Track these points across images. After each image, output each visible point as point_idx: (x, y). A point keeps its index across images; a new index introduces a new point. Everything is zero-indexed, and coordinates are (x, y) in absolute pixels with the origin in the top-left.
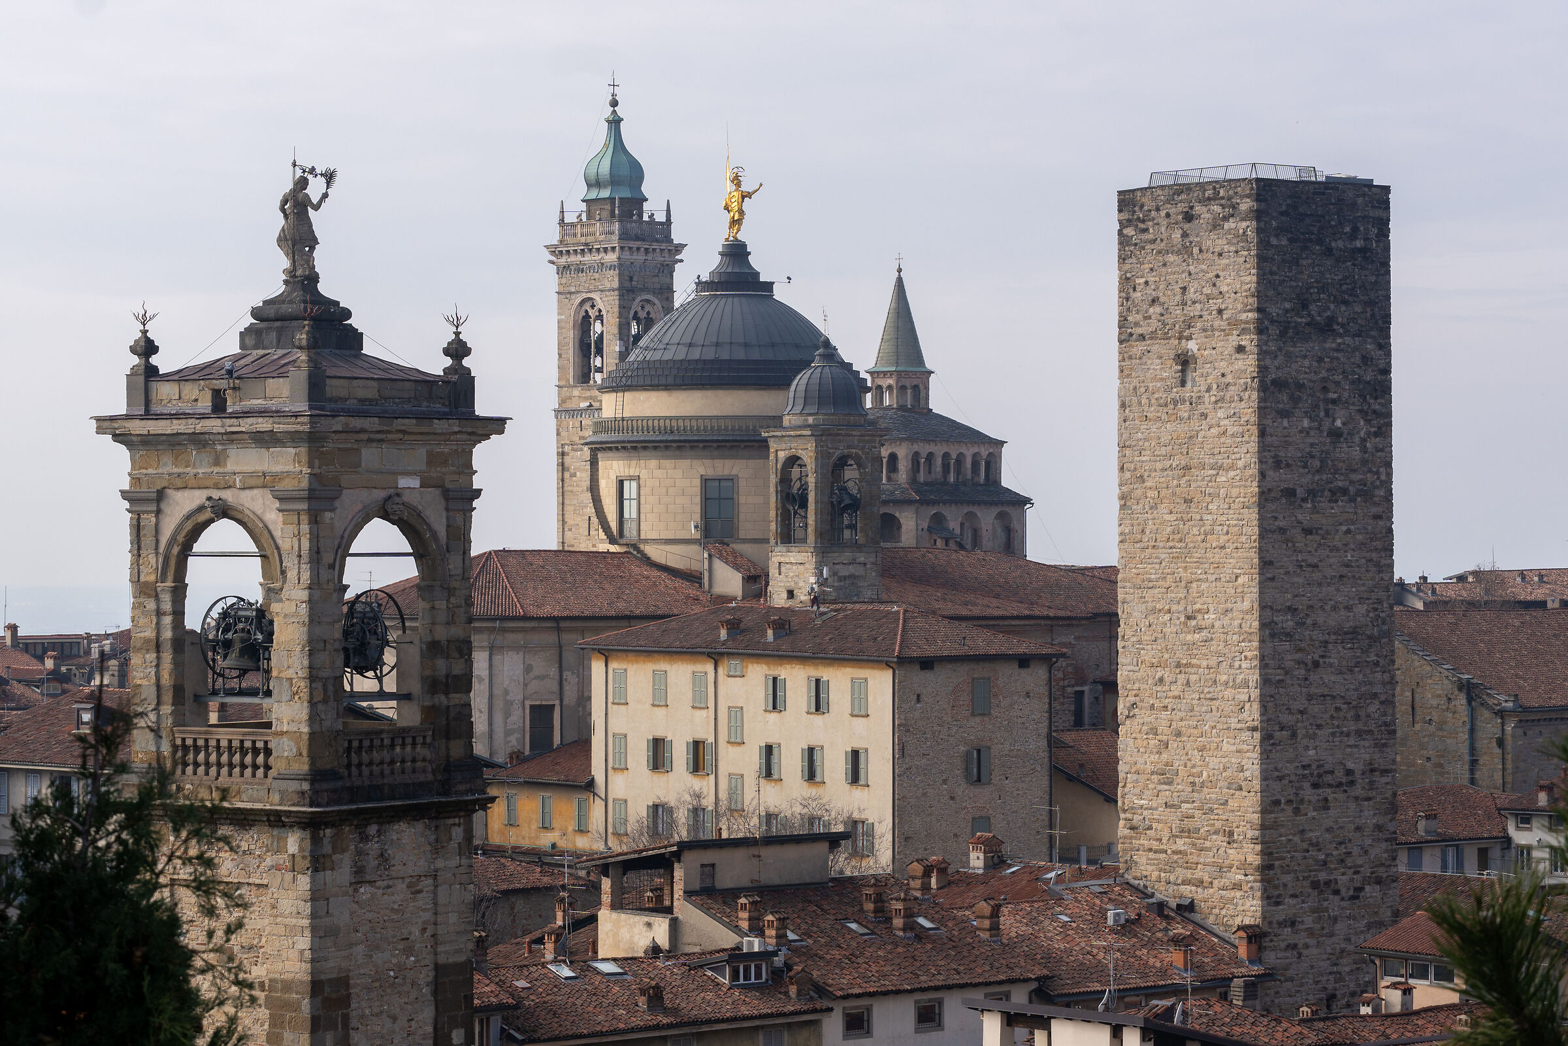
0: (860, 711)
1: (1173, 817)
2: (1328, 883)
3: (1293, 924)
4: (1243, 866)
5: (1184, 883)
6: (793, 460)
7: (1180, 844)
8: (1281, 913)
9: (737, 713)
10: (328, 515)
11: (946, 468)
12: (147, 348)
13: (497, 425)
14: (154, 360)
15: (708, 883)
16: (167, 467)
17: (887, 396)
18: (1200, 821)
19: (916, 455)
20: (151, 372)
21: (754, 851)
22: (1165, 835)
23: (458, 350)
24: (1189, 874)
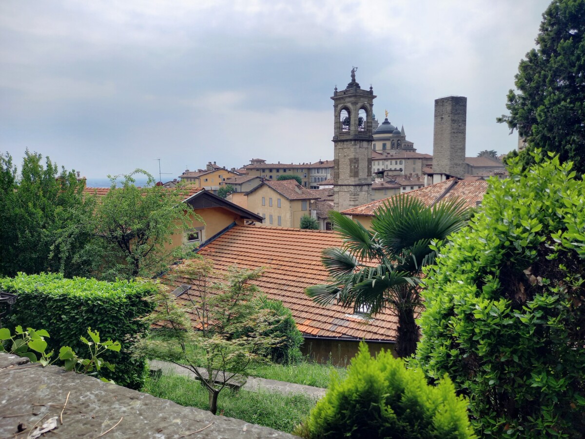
13: (376, 97)
14: (337, 91)
16: (339, 102)
23: (371, 88)
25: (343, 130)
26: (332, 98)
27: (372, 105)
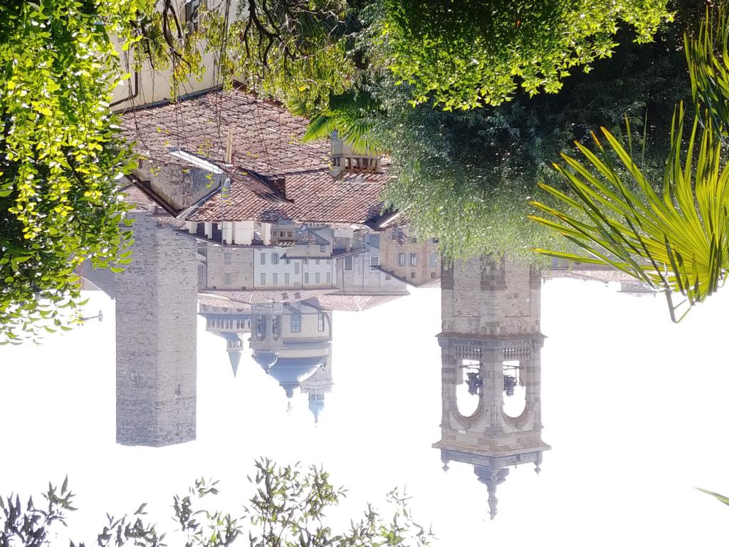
0: (263, 275)
1: (182, 259)
2: (136, 240)
3: (147, 229)
4: (162, 246)
5: (179, 240)
6: (276, 339)
7: (180, 251)
8: (151, 232)
9: (297, 272)
10: (488, 426)
11: (222, 324)
12: (537, 470)
13: (434, 446)
14: (535, 467)
15: (323, 247)
17: (239, 345)
18: (175, 258)
19: (231, 328)
20: (537, 463)
21: (309, 255)
22: (184, 253)
23: (446, 468)
24: (178, 242)
25: (517, 363)
26: (548, 447)
27: (445, 425)
